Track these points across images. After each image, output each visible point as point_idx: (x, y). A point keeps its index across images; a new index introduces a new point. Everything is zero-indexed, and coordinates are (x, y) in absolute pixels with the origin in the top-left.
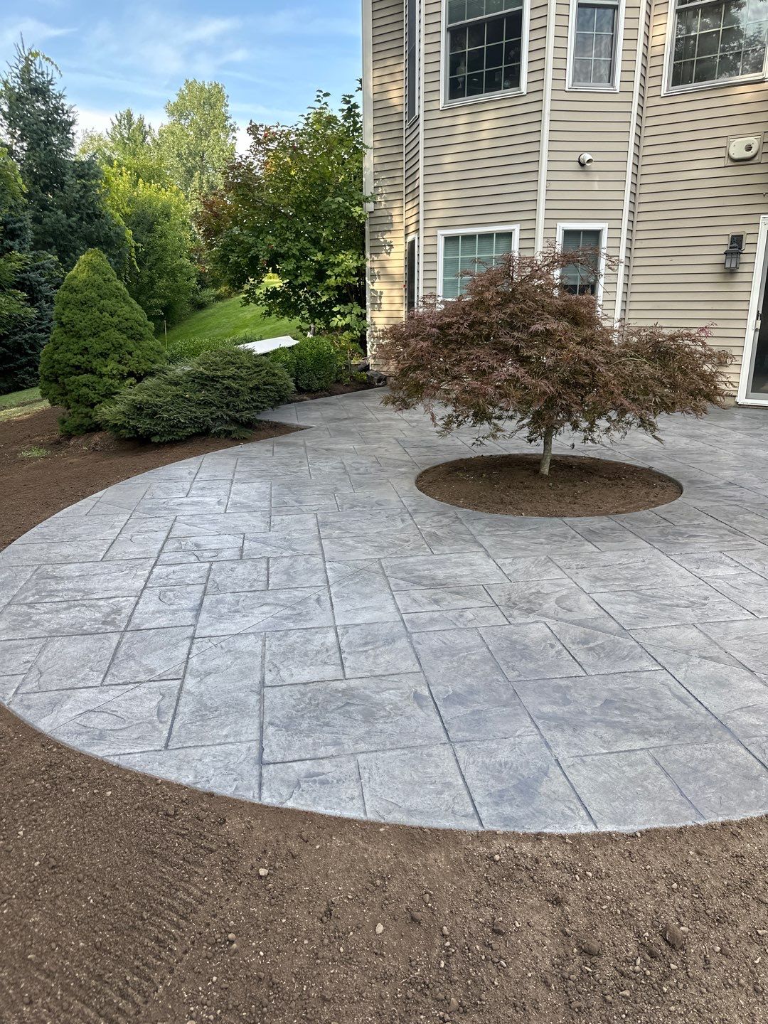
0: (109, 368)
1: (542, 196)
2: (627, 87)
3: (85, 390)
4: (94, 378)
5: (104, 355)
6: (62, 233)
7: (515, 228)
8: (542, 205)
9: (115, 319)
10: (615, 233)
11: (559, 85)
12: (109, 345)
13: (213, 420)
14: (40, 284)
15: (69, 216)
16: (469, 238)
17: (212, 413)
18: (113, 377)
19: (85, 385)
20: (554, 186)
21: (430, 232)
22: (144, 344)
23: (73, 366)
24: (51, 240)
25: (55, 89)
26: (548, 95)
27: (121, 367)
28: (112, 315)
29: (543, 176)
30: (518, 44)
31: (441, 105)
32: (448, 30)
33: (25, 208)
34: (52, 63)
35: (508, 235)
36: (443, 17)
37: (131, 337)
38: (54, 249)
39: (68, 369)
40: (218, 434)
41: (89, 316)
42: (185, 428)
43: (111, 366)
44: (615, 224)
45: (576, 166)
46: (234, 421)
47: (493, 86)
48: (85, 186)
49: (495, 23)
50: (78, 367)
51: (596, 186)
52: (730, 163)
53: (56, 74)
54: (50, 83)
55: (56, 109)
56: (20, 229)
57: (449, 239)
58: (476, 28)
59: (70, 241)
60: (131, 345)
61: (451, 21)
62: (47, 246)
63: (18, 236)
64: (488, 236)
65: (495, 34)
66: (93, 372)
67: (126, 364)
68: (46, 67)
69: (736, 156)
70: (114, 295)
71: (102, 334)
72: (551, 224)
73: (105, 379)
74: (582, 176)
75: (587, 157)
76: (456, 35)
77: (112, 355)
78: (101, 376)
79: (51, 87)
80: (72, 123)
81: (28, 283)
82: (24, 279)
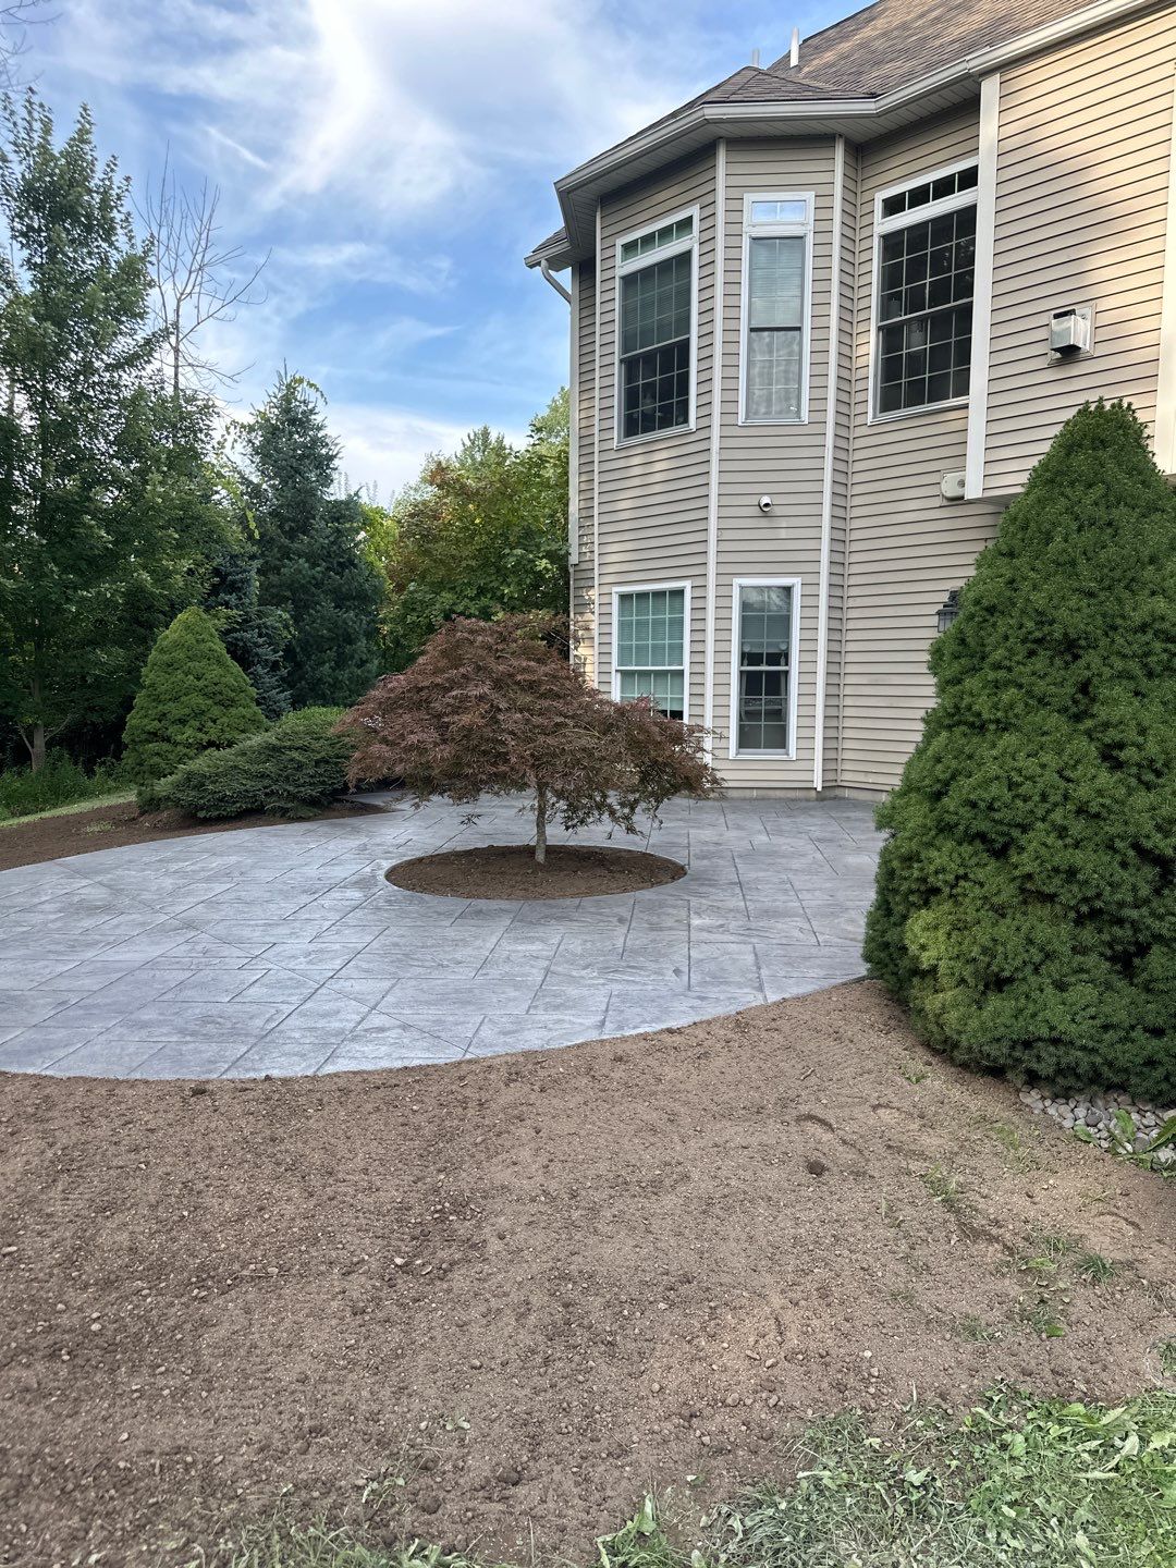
0: (185, 736)
1: (712, 547)
2: (818, 417)
3: (156, 759)
4: (166, 746)
5: (182, 722)
6: (303, 586)
7: (687, 584)
8: (712, 558)
9: (201, 684)
10: (810, 589)
11: (729, 420)
12: (187, 711)
13: (266, 794)
14: (257, 645)
15: (314, 565)
16: (642, 596)
17: (265, 788)
18: (189, 746)
19: (158, 754)
20: (727, 535)
21: (605, 589)
22: (233, 711)
23: (149, 733)
24: (288, 594)
25: (317, 419)
26: (716, 432)
27: (200, 735)
28: (199, 679)
29: (713, 524)
30: (685, 379)
31: (615, 444)
32: (621, 361)
33: (253, 557)
34: (317, 390)
35: (680, 593)
36: (616, 348)
37: (220, 703)
38: (290, 606)
39: (144, 737)
40: (273, 811)
41: (173, 679)
42: (234, 803)
43: (189, 733)
44: (810, 579)
45: (756, 511)
46: (292, 797)
47: (666, 423)
48: (338, 531)
49: (666, 352)
50: (155, 734)
51: (783, 534)
52: (945, 503)
53: (321, 402)
54: (312, 412)
55: (315, 441)
56: (242, 581)
57: (624, 598)
58: (648, 358)
59: (313, 595)
60: (216, 711)
61: (625, 352)
62: (279, 601)
63: (240, 589)
64: (659, 594)
65: (667, 368)
66: (168, 740)
67: (206, 733)
68: (312, 395)
69: (949, 495)
70: (209, 657)
71: (183, 699)
72: (724, 580)
73: (179, 748)
74: (764, 523)
75: (766, 500)
76: (630, 365)
77: (192, 722)
78: (176, 744)
79: (313, 417)
80: (332, 458)
81: (241, 644)
82: (236, 639)
